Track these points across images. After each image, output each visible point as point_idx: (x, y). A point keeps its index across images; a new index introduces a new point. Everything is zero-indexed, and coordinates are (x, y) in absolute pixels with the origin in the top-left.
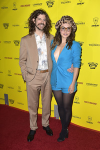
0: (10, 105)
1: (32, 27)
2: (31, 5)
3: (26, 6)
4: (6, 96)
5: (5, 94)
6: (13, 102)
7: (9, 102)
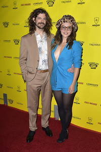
0: (9, 105)
1: (32, 26)
3: (26, 5)
5: (4, 94)
6: (12, 102)
7: (8, 102)
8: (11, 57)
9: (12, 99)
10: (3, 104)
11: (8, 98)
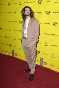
0: (15, 56)
2: (29, 2)
3: (26, 3)
4: (13, 51)
5: (12, 50)
6: (16, 55)
7: (14, 55)
8: (17, 30)
9: (17, 53)
10: (12, 55)
11: (14, 53)
